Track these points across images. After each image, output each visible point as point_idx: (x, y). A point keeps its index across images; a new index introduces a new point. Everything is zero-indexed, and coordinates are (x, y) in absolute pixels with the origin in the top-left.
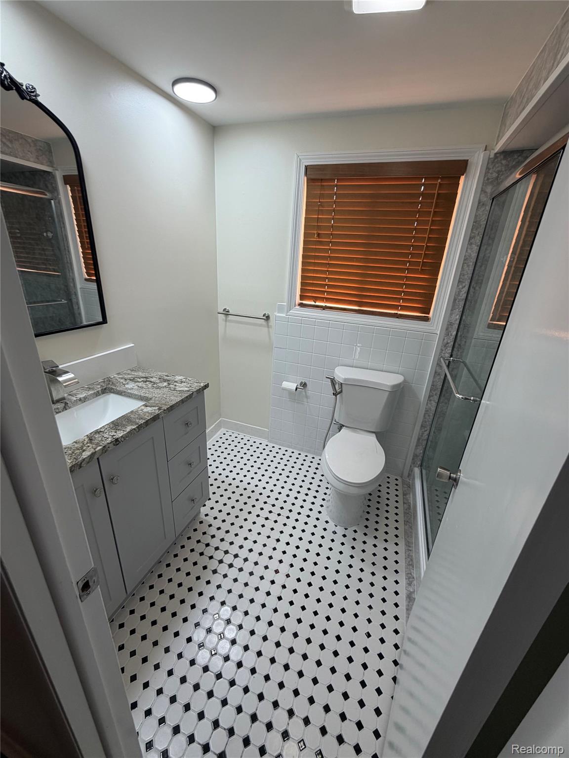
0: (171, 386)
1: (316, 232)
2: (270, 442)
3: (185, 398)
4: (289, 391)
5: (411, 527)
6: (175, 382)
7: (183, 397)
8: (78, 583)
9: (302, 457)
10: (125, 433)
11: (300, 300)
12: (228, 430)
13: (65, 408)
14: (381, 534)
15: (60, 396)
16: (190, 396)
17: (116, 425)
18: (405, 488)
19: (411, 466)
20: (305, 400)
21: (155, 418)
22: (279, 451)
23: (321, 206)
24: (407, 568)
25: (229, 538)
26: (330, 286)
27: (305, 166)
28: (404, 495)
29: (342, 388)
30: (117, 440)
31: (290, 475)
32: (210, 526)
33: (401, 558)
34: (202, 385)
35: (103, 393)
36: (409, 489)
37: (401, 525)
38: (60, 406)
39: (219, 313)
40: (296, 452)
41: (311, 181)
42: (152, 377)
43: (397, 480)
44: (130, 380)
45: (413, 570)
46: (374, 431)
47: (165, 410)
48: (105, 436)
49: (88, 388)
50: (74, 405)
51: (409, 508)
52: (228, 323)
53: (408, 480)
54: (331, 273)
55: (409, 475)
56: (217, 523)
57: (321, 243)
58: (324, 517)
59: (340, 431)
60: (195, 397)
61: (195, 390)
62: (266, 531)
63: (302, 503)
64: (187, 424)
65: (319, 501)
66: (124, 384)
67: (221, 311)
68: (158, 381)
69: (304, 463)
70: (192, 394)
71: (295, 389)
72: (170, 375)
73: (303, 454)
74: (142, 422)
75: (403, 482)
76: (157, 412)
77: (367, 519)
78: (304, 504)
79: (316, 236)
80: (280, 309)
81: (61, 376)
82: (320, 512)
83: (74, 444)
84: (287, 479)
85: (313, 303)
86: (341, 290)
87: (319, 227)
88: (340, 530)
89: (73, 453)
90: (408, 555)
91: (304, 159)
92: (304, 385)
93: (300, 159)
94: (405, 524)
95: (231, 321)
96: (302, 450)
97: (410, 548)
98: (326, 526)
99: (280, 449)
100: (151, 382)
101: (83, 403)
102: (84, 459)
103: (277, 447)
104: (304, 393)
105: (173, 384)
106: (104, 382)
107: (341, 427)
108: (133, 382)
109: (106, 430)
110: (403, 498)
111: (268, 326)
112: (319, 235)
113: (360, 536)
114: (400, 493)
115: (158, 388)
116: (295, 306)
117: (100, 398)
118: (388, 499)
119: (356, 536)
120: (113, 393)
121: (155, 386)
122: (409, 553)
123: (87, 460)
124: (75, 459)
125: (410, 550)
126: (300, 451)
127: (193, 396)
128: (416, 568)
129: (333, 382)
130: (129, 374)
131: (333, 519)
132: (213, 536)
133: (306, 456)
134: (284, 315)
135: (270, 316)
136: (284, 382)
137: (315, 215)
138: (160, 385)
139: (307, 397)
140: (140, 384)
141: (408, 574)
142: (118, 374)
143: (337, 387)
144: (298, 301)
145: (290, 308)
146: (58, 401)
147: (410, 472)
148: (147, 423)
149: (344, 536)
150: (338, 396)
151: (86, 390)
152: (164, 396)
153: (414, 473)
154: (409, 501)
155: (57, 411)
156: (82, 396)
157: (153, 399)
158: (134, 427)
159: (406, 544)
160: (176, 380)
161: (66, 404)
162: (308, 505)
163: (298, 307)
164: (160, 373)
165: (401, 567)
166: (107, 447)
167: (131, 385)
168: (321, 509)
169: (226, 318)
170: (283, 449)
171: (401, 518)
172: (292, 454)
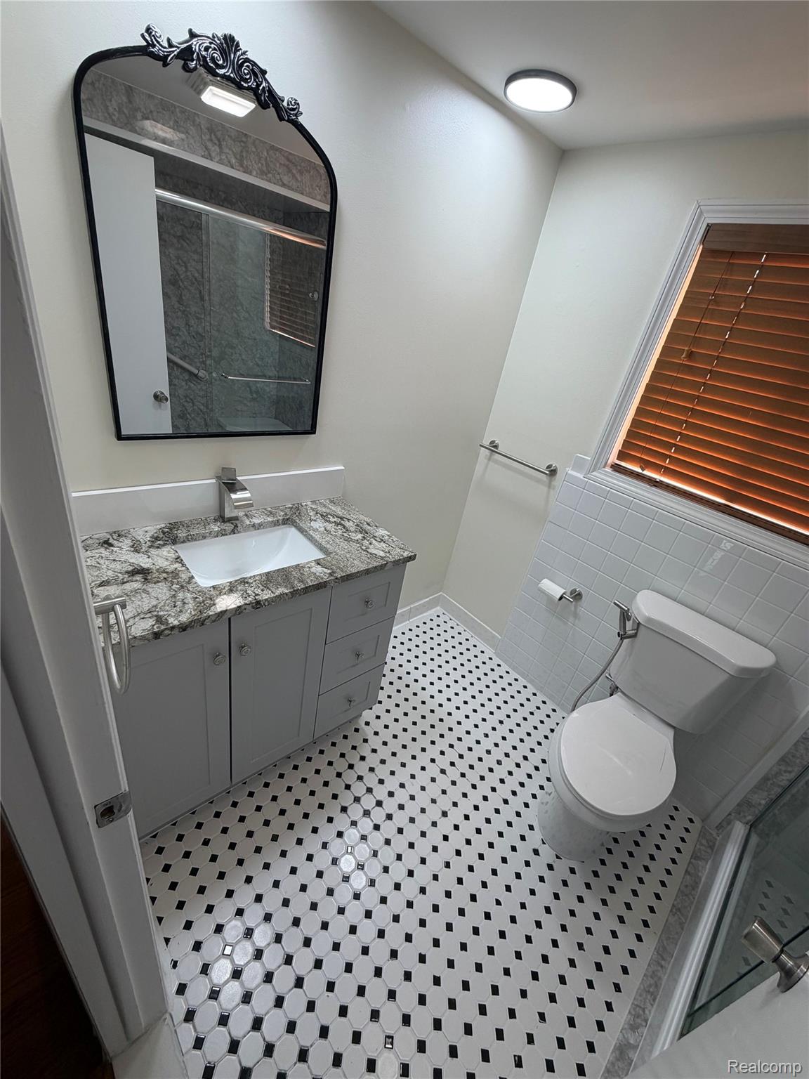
0: (366, 541)
1: (686, 349)
2: (497, 656)
3: (372, 568)
4: (549, 598)
5: (682, 925)
6: (374, 537)
7: (370, 566)
8: (95, 807)
9: (537, 701)
10: (273, 595)
11: (617, 459)
12: (445, 612)
13: (233, 532)
14: (616, 901)
15: (233, 515)
16: (382, 567)
17: (268, 579)
18: (702, 845)
19: (730, 814)
20: (571, 619)
21: (321, 586)
22: (504, 675)
23: (715, 302)
24: (641, 995)
25: (382, 772)
26: (679, 449)
27: (708, 225)
28: (695, 856)
29: (637, 629)
30: (258, 602)
31: (506, 720)
32: (366, 741)
33: (638, 968)
34: (406, 554)
35: (284, 524)
36: (709, 851)
37: (663, 908)
38: (229, 527)
39: (481, 446)
40: (531, 689)
41: (709, 254)
42: (348, 520)
43: (691, 821)
44: (322, 516)
45: (652, 1005)
46: (675, 725)
47: (337, 578)
48: (248, 592)
49: (270, 511)
50: (245, 531)
51: (695, 885)
52: (491, 463)
53: (715, 835)
54: (691, 426)
55: (719, 827)
56: (375, 742)
57: (690, 369)
58: (530, 816)
59: (611, 695)
60: (388, 570)
61: (392, 560)
62: (434, 791)
63: (505, 775)
64: (367, 602)
65: (532, 786)
66: (311, 520)
67: (486, 443)
68: (352, 529)
69: (536, 712)
70: (387, 563)
71: (558, 597)
72: (372, 524)
73: (540, 697)
74: (300, 586)
75: (703, 833)
76: (326, 578)
77: (603, 862)
78: (508, 779)
79: (684, 356)
80: (578, 465)
81: (236, 494)
82: (526, 805)
83: (212, 589)
84: (498, 726)
85: (639, 470)
86: (701, 461)
87: (696, 342)
88: (547, 854)
89: (203, 601)
90: (653, 972)
91: (708, 212)
92: (577, 596)
93: (701, 212)
94: (671, 911)
95: (496, 462)
96: (541, 689)
97: (663, 963)
98: (527, 833)
99: (508, 672)
100: (344, 527)
101: (255, 529)
102: (209, 617)
103: (505, 667)
104: (573, 609)
105: (368, 540)
106: (292, 508)
107: (614, 690)
108: (323, 521)
109: (254, 583)
110: (690, 862)
111: (549, 486)
112: (691, 355)
113: (577, 883)
114: (687, 849)
115: (348, 540)
116: (604, 467)
117: (279, 529)
118: (658, 847)
119: (571, 879)
120: (296, 527)
121: (346, 535)
122: (658, 971)
123: (213, 618)
124: (200, 612)
125: (662, 966)
126: (537, 689)
127: (386, 568)
128: (658, 1006)
129: (625, 616)
130: (325, 506)
131: (543, 828)
132: (363, 758)
133: (544, 702)
134: (581, 477)
135: (558, 472)
136: (545, 581)
137: (697, 318)
138: (353, 536)
139: (576, 615)
140: (329, 526)
141: (637, 1006)
142: (313, 502)
143: (629, 625)
144: (613, 458)
145: (595, 466)
146: (230, 520)
147: (724, 824)
148: (307, 590)
149: (550, 867)
150: (626, 641)
151: (266, 514)
152: (348, 556)
153: (732, 829)
154: (700, 874)
155: (223, 533)
156: (256, 521)
157: (332, 556)
158: (287, 591)
159: (657, 950)
160: (377, 534)
161: (236, 526)
162: (512, 783)
163: (609, 470)
164: (362, 517)
165: (632, 984)
166: (243, 608)
167: (319, 524)
168: (530, 801)
169: (491, 455)
170: (514, 675)
171: (669, 895)
172: (522, 689)
